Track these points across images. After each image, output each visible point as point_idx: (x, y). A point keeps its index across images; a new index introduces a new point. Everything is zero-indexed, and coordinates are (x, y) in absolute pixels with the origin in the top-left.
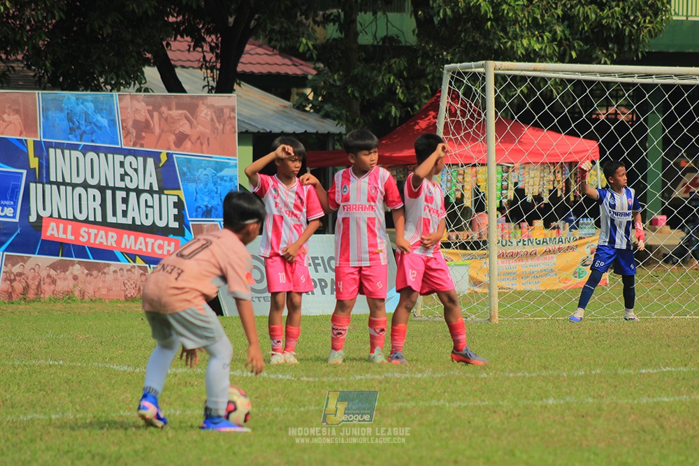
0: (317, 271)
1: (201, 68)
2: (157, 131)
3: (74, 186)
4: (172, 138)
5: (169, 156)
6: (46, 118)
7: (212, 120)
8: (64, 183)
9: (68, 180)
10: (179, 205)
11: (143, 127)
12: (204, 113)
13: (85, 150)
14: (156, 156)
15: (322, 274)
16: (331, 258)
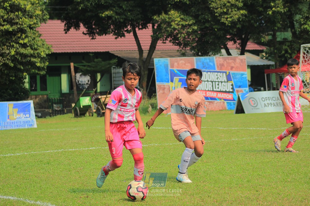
0: (269, 101)
1: (236, 49)
2: (226, 66)
3: (205, 81)
4: (230, 68)
5: (229, 72)
6: (197, 64)
7: (240, 63)
10: (232, 85)
11: (222, 65)
12: (238, 61)
13: (207, 72)
14: (226, 72)
15: (271, 101)
16: (273, 97)
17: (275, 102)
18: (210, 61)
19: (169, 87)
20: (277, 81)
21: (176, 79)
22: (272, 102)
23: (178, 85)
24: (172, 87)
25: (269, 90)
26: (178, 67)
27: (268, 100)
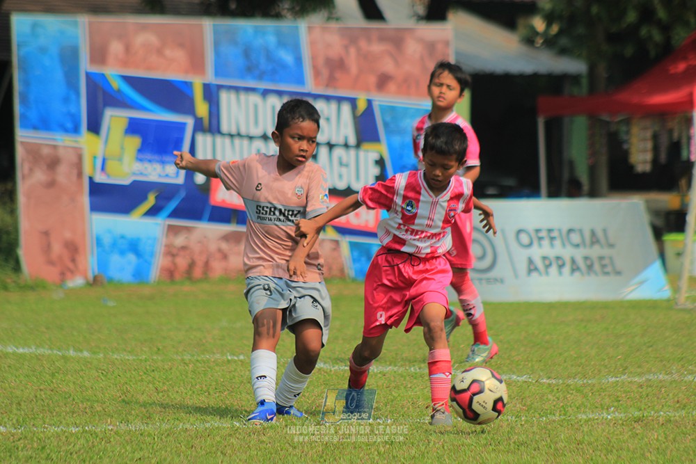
0: (552, 245)
2: (354, 70)
3: (251, 138)
4: (372, 80)
5: (369, 102)
8: (239, 135)
9: (243, 131)
10: (380, 162)
11: (335, 67)
12: (413, 48)
13: (265, 93)
14: (353, 102)
15: (558, 250)
16: (570, 231)
17: (579, 254)
18: (281, 44)
19: (80, 158)
20: (593, 154)
21: (114, 119)
22: (567, 253)
23: (122, 148)
24: (95, 158)
25: (554, 193)
26: (125, 63)
27: (546, 243)
